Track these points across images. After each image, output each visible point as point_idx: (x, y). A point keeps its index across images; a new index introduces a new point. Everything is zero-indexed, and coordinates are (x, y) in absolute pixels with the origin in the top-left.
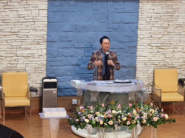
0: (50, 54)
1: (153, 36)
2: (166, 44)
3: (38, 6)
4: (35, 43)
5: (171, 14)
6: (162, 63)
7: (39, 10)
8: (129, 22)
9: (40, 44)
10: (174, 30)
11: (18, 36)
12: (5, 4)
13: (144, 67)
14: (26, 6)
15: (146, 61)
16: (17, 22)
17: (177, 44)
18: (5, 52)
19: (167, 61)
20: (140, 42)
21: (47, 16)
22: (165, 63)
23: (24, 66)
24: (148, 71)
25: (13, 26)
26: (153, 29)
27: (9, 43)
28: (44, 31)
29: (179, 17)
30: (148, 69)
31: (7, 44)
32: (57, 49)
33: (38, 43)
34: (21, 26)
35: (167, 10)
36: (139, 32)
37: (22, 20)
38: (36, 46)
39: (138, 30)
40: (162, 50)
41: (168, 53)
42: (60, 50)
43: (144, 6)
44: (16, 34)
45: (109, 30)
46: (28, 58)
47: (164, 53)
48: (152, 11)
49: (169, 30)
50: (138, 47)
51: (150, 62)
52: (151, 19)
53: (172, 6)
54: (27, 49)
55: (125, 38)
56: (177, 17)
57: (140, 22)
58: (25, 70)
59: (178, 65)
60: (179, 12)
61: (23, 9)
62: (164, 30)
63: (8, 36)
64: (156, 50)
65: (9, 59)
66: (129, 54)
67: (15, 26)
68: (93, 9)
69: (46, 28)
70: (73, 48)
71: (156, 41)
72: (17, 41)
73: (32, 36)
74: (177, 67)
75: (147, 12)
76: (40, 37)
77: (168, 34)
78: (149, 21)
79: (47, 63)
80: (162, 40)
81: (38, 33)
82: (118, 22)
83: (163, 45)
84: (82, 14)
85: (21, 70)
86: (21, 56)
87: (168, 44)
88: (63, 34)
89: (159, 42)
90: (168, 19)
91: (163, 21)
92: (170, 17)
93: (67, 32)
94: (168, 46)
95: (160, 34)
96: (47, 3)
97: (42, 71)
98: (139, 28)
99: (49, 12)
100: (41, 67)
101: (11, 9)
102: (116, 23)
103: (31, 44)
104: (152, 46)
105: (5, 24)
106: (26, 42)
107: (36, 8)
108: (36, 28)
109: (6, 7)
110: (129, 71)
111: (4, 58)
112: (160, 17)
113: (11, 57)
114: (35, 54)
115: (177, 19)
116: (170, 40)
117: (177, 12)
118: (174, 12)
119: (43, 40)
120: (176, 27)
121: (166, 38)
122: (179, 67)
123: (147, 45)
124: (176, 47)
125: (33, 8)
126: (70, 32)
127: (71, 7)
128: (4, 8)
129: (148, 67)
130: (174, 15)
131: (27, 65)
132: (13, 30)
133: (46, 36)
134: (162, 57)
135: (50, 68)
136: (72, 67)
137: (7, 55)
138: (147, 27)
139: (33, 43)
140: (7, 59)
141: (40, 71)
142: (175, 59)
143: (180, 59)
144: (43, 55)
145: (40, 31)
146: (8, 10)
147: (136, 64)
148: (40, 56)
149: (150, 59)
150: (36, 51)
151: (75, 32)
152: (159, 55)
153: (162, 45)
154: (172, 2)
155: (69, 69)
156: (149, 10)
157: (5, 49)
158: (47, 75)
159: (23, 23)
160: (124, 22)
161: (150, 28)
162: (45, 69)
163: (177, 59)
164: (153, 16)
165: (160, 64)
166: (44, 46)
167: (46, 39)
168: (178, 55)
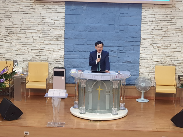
0: (67, 49)
1: (154, 37)
2: (166, 45)
3: (57, 10)
4: (55, 39)
5: (171, 19)
6: (163, 61)
7: (58, 13)
8: (133, 25)
9: (59, 41)
10: (173, 33)
11: (41, 33)
12: (31, 8)
13: (147, 64)
14: (47, 10)
15: (149, 58)
16: (41, 22)
17: (176, 45)
18: (31, 46)
19: (167, 59)
20: (143, 42)
21: (64, 18)
22: (165, 61)
23: (46, 57)
24: (150, 66)
25: (37, 25)
26: (154, 31)
27: (34, 39)
28: (62, 30)
29: (177, 22)
30: (150, 65)
31: (33, 39)
32: (73, 45)
33: (58, 40)
34: (44, 25)
35: (166, 15)
36: (142, 34)
37: (45, 20)
38: (56, 42)
39: (141, 31)
40: (162, 49)
41: (168, 52)
42: (75, 46)
43: (146, 11)
44: (40, 32)
45: (116, 31)
46: (49, 51)
47: (164, 52)
48: (153, 16)
49: (168, 33)
50: (141, 46)
51: (152, 59)
52: (152, 22)
53: (171, 12)
54: (48, 44)
55: (130, 38)
56: (176, 22)
57: (142, 25)
58: (47, 61)
59: (177, 63)
60: (177, 18)
61: (45, 12)
62: (164, 32)
63: (33, 33)
64: (157, 49)
65: (35, 51)
66: (134, 51)
67: (39, 25)
68: (103, 14)
69: (64, 27)
70: (86, 45)
71: (157, 42)
72: (40, 37)
73: (52, 34)
74: (175, 65)
75: (149, 17)
76: (59, 34)
77: (168, 36)
78: (151, 24)
79: (64, 56)
80: (162, 40)
81: (58, 31)
82: (124, 24)
83: (164, 45)
84: (93, 17)
85: (44, 61)
86: (44, 50)
87: (168, 45)
88: (77, 33)
89: (159, 43)
90: (168, 23)
91: (163, 25)
92: (169, 22)
93: (81, 31)
94: (168, 46)
95: (160, 35)
96: (64, 7)
97: (61, 63)
98: (141, 30)
99: (66, 15)
100: (60, 59)
101: (36, 12)
102: (122, 25)
103: (51, 40)
104: (154, 46)
105: (31, 23)
106: (48, 38)
107: (56, 12)
108: (55, 28)
109: (32, 10)
110: (133, 66)
111: (31, 50)
112: (160, 21)
113: (36, 50)
114: (55, 49)
115: (176, 24)
116: (170, 42)
117: (175, 18)
118: (173, 17)
119: (62, 37)
120: (175, 30)
121: (166, 39)
122: (178, 65)
123: (149, 45)
124: (175, 48)
125: (53, 12)
126: (83, 31)
127: (84, 11)
128: (30, 10)
129: (150, 64)
130: (173, 20)
131: (48, 57)
132: (37, 28)
133: (63, 34)
134: (162, 56)
135: (67, 60)
136: (85, 60)
137: (32, 48)
138: (149, 29)
139: (53, 39)
140: (33, 51)
141: (59, 62)
142: (174, 58)
143: (178, 58)
144: (61, 49)
145: (59, 30)
146: (34, 12)
147: (140, 60)
148: (59, 50)
149: (152, 57)
150: (56, 46)
151: (87, 32)
152: (160, 53)
153: (162, 45)
154: (171, 9)
155: (83, 62)
156: (151, 15)
157: (31, 44)
158: (65, 66)
159: (45, 23)
160: (129, 24)
161: (152, 30)
162: (63, 61)
163: (176, 57)
164: (154, 20)
165: (161, 61)
166: (62, 42)
167: (64, 36)
168: (176, 54)
